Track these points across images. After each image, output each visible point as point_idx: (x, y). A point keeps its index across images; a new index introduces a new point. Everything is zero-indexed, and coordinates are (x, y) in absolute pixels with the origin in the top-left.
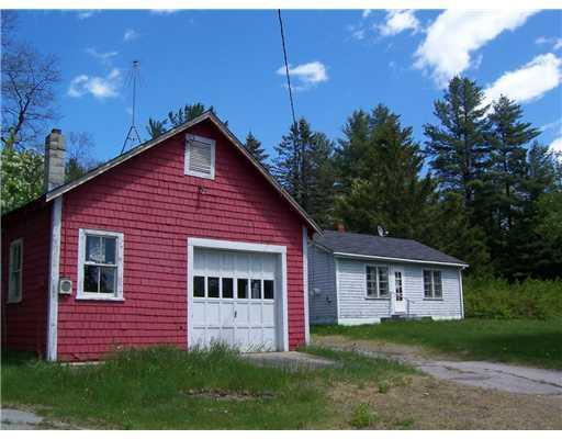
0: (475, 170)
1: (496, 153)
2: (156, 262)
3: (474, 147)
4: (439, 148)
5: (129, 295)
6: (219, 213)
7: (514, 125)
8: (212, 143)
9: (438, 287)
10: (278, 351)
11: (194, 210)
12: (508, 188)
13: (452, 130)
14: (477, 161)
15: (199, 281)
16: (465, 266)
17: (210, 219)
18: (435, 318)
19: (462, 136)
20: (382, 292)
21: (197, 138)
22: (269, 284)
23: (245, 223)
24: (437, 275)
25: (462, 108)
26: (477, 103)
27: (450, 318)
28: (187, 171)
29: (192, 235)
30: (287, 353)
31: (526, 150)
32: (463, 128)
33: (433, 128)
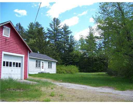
0: (57, 39)
1: (62, 36)
3: (58, 34)
4: (50, 34)
6: (10, 46)
7: (67, 30)
8: (10, 29)
9: (51, 66)
10: (21, 80)
11: (4, 45)
12: (64, 44)
13: (53, 30)
14: (58, 37)
15: (4, 62)
16: (57, 61)
17: (8, 47)
18: (50, 73)
19: (55, 31)
20: (39, 67)
21: (6, 27)
22: (20, 64)
23: (16, 49)
24: (51, 63)
25: (56, 25)
26: (59, 24)
27: (53, 73)
28: (3, 35)
29: (3, 51)
30: (23, 80)
31: (69, 36)
32: (56, 30)
33: (49, 29)
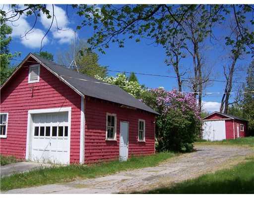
2: (16, 122)
5: (9, 136)
8: (39, 65)
11: (30, 98)
21: (34, 66)
28: (29, 82)
29: (30, 109)
